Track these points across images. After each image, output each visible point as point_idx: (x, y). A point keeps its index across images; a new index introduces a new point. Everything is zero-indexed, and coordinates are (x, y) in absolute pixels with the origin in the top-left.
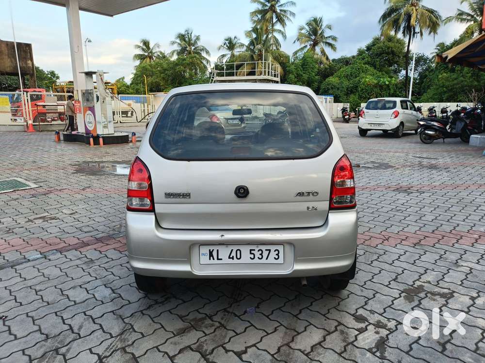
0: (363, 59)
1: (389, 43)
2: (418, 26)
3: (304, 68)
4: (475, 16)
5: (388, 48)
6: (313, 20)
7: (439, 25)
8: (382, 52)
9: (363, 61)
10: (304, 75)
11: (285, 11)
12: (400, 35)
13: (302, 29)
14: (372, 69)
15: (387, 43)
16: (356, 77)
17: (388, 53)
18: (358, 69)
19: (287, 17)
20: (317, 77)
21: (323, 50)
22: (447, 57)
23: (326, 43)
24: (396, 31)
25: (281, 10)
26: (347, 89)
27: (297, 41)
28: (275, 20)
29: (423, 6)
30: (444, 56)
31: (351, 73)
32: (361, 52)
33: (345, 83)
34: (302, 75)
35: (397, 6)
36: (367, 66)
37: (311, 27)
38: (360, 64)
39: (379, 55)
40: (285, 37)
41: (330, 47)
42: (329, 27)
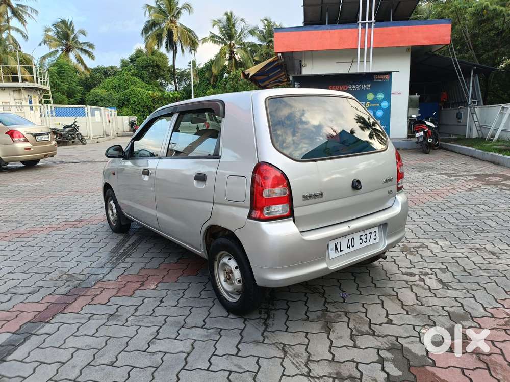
0: (130, 70)
1: (153, 56)
2: (179, 43)
3: (61, 77)
4: (225, 39)
5: (153, 61)
6: (61, 22)
7: (198, 44)
8: (147, 65)
9: (130, 73)
10: (62, 84)
11: (23, 6)
12: (163, 50)
13: (48, 30)
14: (140, 81)
15: (150, 56)
16: (125, 89)
17: (153, 66)
18: (126, 80)
19: (28, 14)
20: (79, 87)
21: (80, 57)
22: (249, 74)
23: (82, 50)
24: (158, 45)
25: (18, 5)
26: (119, 102)
27: (43, 44)
28: (10, 14)
29: (181, 24)
30: (246, 73)
31: (119, 84)
32: (124, 64)
33: (114, 94)
34: (59, 85)
35: (158, 21)
36: (135, 78)
37: (59, 30)
38: (126, 76)
39: (145, 67)
40: (26, 37)
41: (87, 54)
42: (83, 33)
